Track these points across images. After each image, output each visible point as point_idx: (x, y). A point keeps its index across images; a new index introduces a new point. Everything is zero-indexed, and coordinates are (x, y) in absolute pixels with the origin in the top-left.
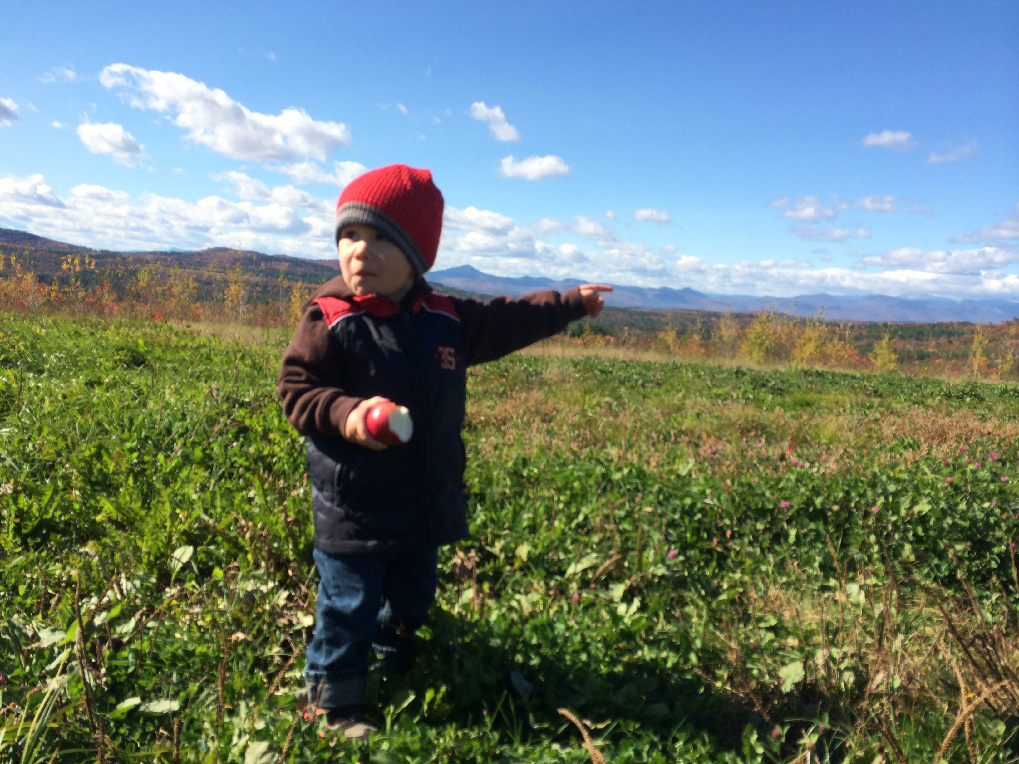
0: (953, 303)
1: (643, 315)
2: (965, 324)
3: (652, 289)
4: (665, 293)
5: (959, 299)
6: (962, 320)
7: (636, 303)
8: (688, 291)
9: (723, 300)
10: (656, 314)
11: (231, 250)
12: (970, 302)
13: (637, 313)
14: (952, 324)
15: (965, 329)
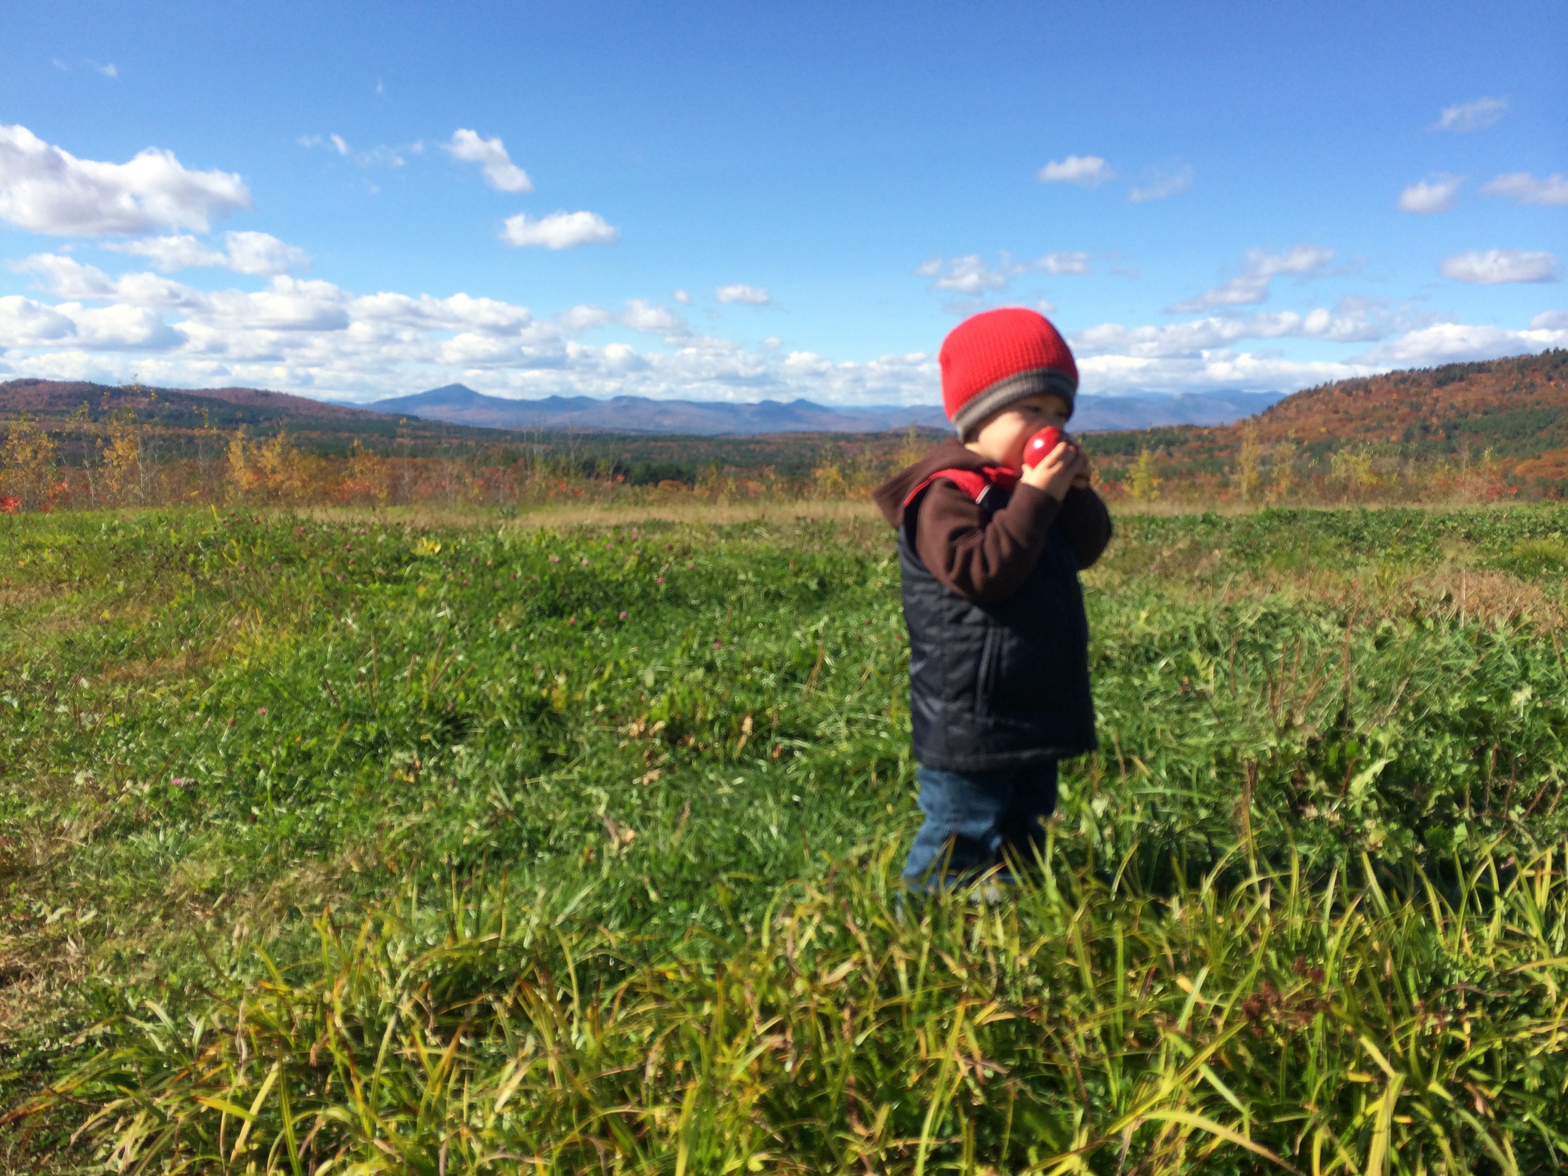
0: (1169, 399)
1: (738, 444)
2: (1188, 427)
3: (750, 405)
4: (768, 409)
5: (1176, 393)
6: (1183, 422)
7: (727, 426)
8: (802, 404)
9: (855, 414)
10: (759, 442)
11: (44, 382)
12: (1192, 396)
13: (728, 442)
14: (1171, 429)
15: (1190, 435)
